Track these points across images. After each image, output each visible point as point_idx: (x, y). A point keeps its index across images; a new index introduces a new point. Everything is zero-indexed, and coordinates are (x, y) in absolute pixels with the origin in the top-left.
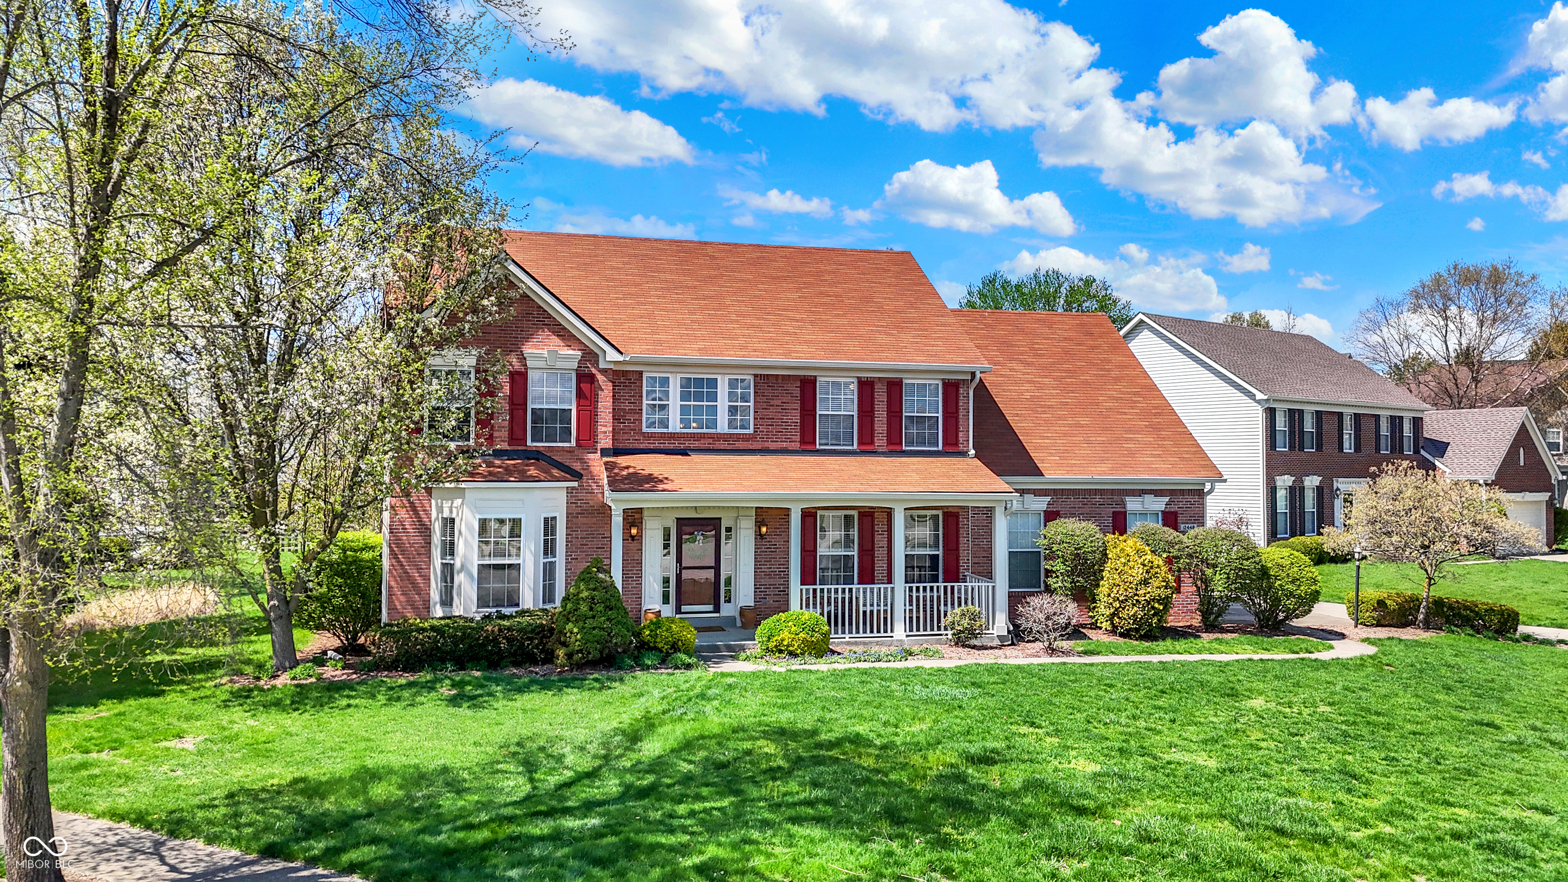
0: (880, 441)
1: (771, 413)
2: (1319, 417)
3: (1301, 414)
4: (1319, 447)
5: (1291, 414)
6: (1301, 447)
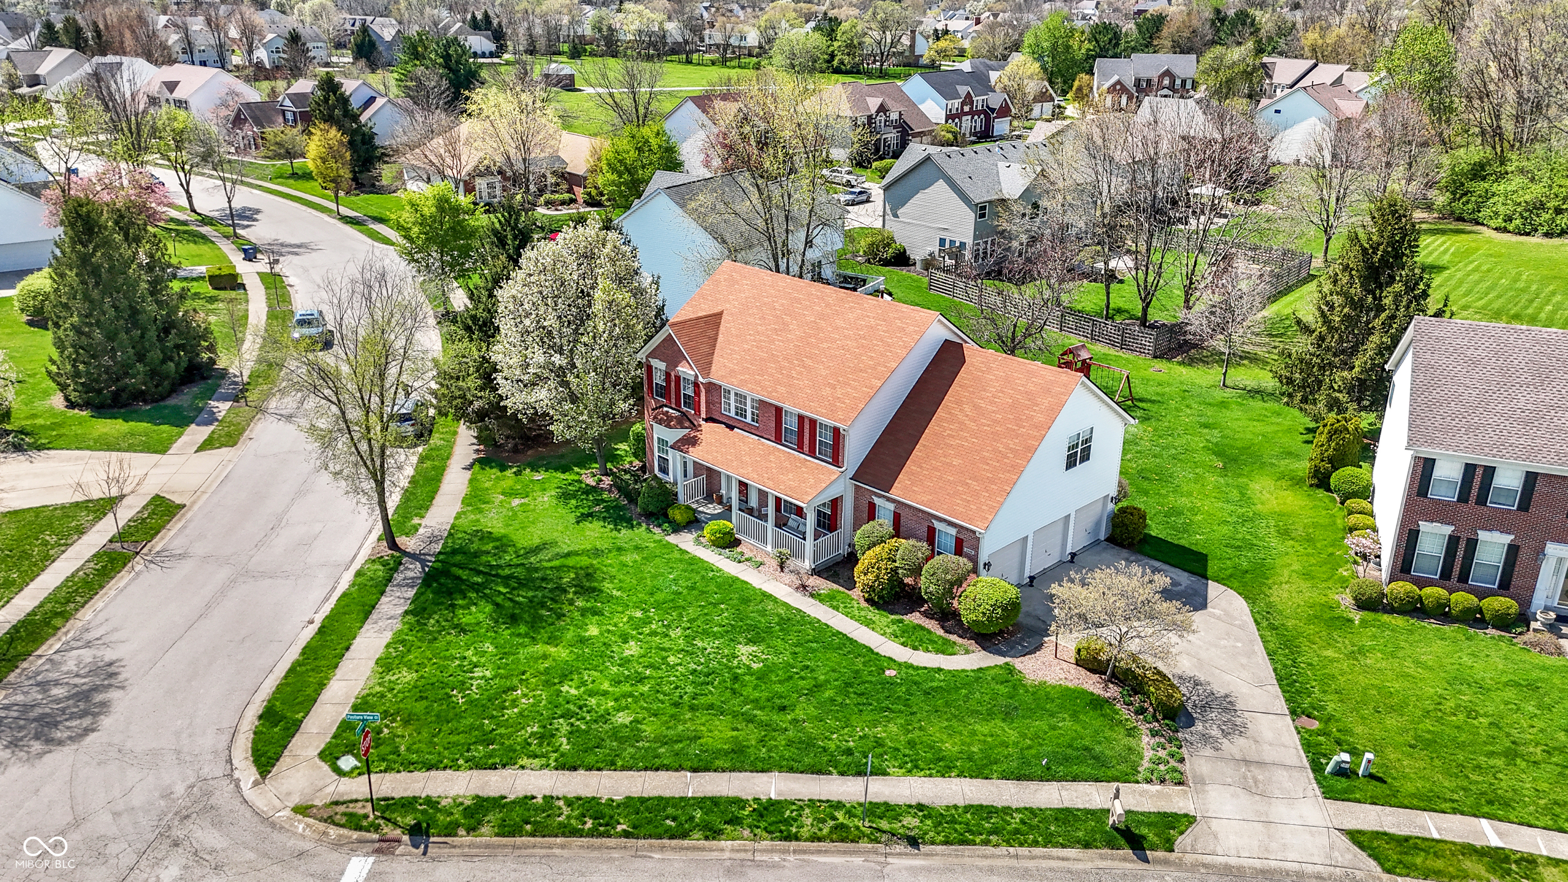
0: (806, 448)
1: (765, 420)
2: (1531, 478)
3: (1490, 472)
4: (1524, 506)
5: (1470, 469)
6: (1482, 500)
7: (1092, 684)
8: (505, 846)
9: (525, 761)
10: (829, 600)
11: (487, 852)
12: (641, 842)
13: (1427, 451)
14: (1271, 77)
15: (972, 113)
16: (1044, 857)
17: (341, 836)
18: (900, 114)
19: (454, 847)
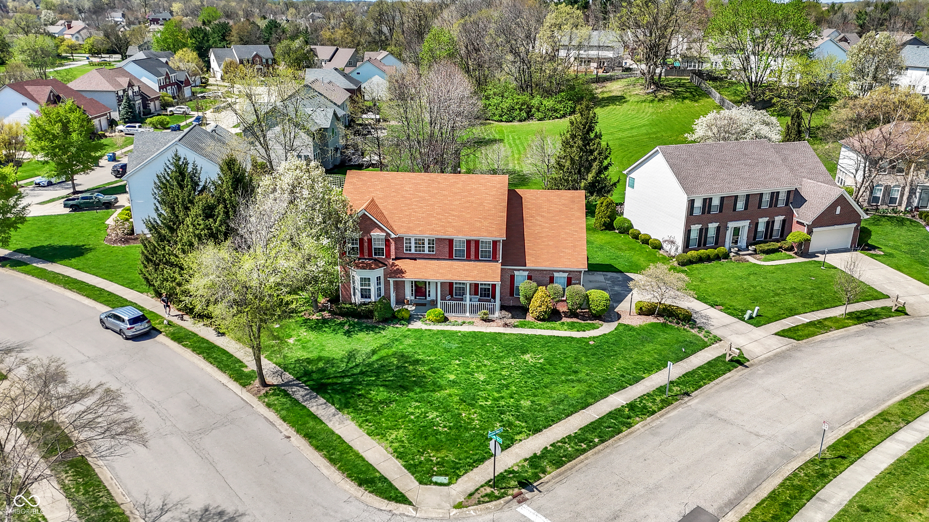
0: (473, 257)
1: (440, 249)
2: (722, 199)
3: (711, 199)
4: (721, 211)
5: (705, 200)
6: (709, 212)
7: (651, 320)
8: (566, 471)
9: (518, 437)
10: (523, 326)
11: (562, 477)
12: (610, 441)
13: (692, 197)
14: (317, 56)
15: (171, 84)
16: (725, 379)
17: (496, 505)
18: (139, 88)
19: (547, 482)
